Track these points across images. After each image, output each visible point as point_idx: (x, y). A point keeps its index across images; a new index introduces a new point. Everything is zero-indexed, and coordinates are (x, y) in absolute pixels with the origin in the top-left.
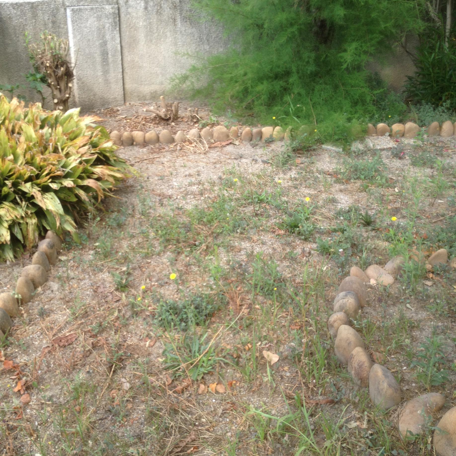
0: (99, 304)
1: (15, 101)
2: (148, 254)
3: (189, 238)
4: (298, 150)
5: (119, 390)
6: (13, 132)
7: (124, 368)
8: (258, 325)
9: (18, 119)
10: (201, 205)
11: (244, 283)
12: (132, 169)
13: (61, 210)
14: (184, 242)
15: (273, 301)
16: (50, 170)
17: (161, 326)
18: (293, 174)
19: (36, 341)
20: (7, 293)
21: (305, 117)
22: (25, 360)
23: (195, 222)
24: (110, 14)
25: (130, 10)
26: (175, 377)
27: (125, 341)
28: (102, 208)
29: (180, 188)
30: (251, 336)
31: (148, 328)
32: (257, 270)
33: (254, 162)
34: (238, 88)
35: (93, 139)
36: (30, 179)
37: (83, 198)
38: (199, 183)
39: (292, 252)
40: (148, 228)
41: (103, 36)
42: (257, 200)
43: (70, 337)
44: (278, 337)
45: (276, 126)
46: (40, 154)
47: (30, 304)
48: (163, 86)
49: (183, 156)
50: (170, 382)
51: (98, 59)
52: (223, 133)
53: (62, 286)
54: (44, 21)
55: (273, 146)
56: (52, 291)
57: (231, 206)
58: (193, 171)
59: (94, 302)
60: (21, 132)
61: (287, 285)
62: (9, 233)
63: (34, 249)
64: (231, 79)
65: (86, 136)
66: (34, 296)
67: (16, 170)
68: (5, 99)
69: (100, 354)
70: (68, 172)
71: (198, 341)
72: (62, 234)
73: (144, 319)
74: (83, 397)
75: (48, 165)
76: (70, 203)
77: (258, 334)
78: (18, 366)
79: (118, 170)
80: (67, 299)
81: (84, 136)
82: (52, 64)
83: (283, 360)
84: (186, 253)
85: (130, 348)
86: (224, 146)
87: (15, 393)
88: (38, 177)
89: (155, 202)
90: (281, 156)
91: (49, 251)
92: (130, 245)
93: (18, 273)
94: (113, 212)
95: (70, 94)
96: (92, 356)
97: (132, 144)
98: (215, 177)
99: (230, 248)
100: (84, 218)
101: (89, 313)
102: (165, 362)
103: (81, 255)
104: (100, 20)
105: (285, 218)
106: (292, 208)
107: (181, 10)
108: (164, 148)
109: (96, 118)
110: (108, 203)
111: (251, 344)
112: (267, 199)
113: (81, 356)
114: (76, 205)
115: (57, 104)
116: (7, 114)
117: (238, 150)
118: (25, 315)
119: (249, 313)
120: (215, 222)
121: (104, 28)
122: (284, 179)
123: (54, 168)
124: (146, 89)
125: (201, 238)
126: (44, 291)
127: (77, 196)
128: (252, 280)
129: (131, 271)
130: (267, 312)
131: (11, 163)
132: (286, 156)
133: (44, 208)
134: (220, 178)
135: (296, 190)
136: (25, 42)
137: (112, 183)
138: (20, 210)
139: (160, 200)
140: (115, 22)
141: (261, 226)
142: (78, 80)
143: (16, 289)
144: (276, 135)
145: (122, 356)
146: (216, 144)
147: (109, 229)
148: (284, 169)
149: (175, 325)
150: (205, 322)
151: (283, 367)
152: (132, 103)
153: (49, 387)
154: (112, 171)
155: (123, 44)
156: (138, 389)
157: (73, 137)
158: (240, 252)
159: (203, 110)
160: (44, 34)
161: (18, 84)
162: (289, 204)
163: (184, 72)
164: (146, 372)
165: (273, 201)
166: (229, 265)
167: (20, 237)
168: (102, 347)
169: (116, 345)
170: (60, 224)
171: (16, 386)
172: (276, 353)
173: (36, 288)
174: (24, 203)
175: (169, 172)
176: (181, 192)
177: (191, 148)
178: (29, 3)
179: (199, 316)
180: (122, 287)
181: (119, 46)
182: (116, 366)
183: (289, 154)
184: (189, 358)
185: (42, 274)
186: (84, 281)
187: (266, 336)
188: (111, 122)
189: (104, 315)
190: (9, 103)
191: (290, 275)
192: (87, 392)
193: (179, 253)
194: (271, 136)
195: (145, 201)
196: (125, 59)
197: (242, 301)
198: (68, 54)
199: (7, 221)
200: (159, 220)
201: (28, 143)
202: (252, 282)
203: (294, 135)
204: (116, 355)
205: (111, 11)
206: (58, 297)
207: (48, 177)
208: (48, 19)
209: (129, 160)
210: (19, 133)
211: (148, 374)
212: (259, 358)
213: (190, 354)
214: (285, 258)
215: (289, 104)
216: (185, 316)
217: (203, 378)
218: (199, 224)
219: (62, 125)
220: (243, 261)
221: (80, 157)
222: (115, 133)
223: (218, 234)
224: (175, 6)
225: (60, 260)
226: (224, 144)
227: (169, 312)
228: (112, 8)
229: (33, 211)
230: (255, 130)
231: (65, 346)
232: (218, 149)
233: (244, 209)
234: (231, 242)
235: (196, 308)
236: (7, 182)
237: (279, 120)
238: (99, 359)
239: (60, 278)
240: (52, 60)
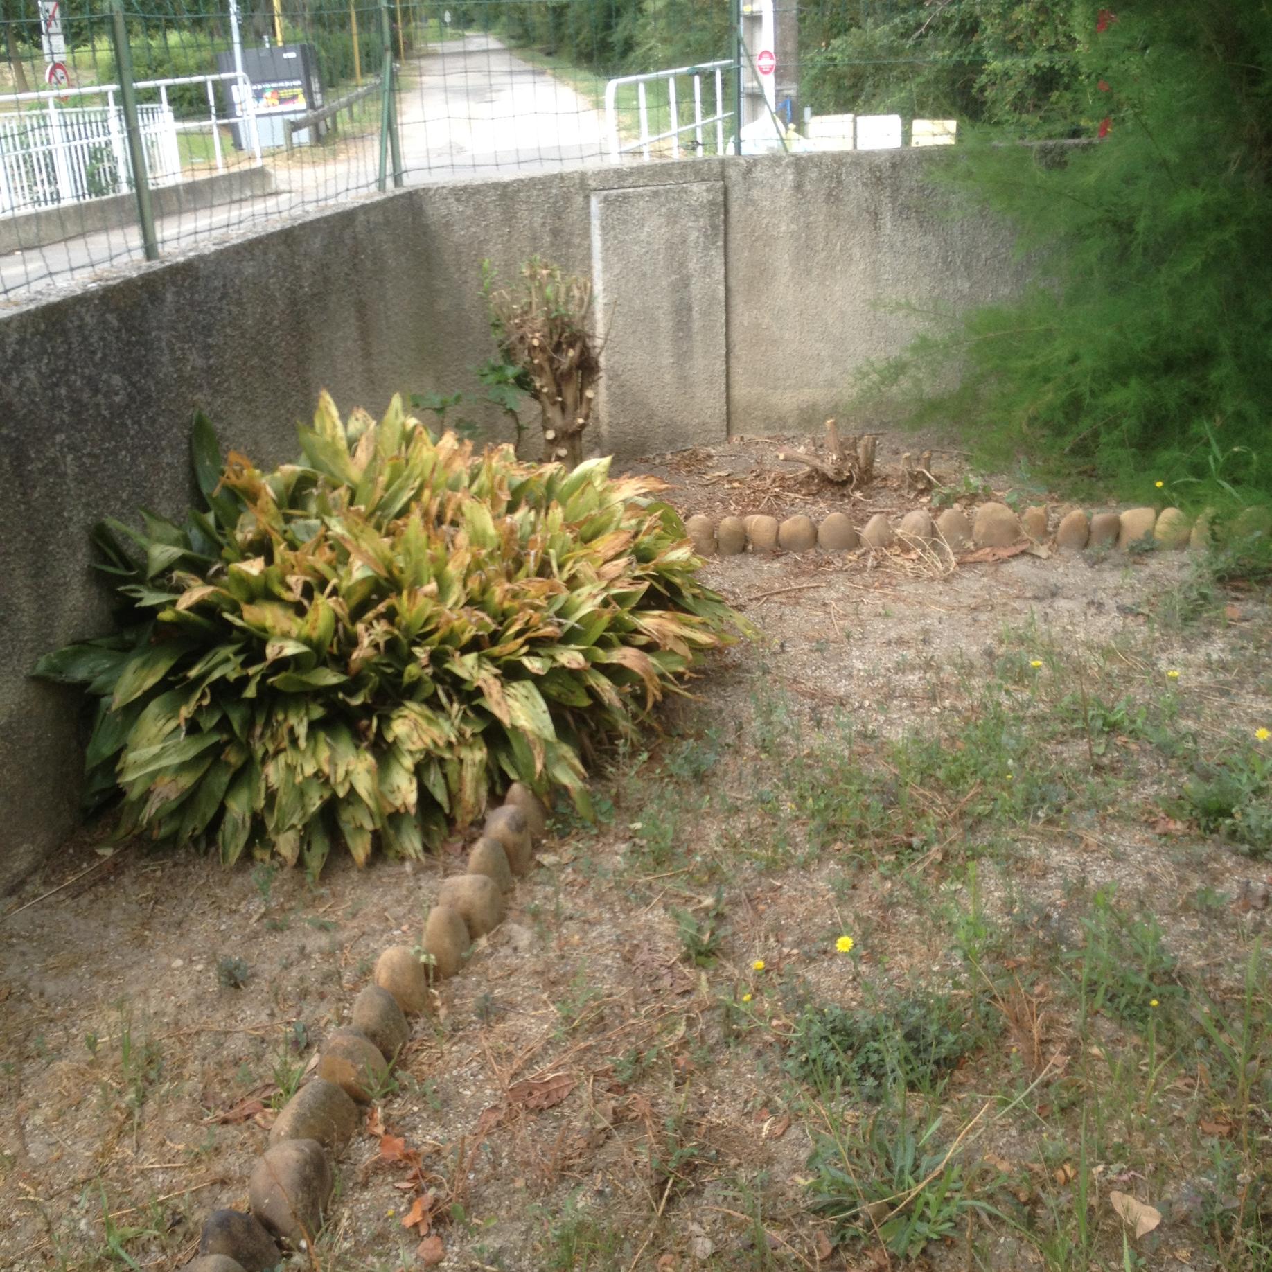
0: (636, 998)
1: (449, 440)
2: (775, 862)
3: (892, 826)
4: (1232, 578)
5: (683, 1255)
6: (440, 519)
7: (699, 1193)
8: (1096, 1110)
9: (454, 487)
10: (931, 729)
11: (1055, 974)
12: (739, 619)
13: (549, 731)
14: (878, 835)
15: (1146, 1040)
16: (527, 622)
17: (805, 1078)
18: (1216, 649)
19: (467, 1088)
20: (402, 947)
21: (1257, 484)
22: (435, 1138)
23: (913, 778)
24: (702, 205)
25: (755, 193)
26: (843, 1238)
27: (703, 1113)
28: (655, 725)
29: (871, 678)
30: (1073, 1140)
31: (767, 1082)
32: (1097, 938)
33: (1093, 610)
34: (1050, 396)
35: (640, 537)
36: (474, 645)
37: (606, 699)
38: (928, 665)
39: (1209, 891)
40: (777, 787)
41: (682, 264)
42: (1099, 723)
43: (555, 1086)
44: (1158, 1153)
45: (1164, 507)
46: (503, 580)
47: (456, 980)
48: (835, 390)
49: (882, 586)
50: (828, 1251)
51: (665, 323)
52: (1001, 523)
53: (541, 937)
54: (531, 228)
55: (1155, 564)
56: (515, 949)
57: (1018, 739)
58: (908, 630)
59: (624, 990)
60: (461, 520)
61: (1193, 990)
62: (414, 786)
63: (474, 829)
64: (1032, 373)
65: (623, 531)
66: (468, 959)
67: (443, 620)
68: (424, 435)
69: (635, 1143)
70: (573, 628)
71: (912, 1139)
72: (548, 793)
73: (759, 1054)
74: (584, 1263)
75: (522, 608)
76: (575, 711)
77: (1096, 1135)
78: (417, 1155)
79: (704, 624)
80: (552, 975)
81: (618, 530)
82: (546, 342)
83: (1174, 1226)
84: (882, 869)
85: (717, 1134)
86: (1005, 561)
87: (404, 1231)
88: (495, 638)
89: (799, 714)
90: (1179, 596)
91: (513, 838)
92: (725, 835)
93: (432, 892)
94: (683, 737)
95: (587, 417)
96: (611, 1145)
97: (744, 550)
98: (974, 649)
99: (1013, 864)
100: (605, 752)
101: (607, 1021)
102: (816, 1190)
103: (595, 853)
104: (676, 223)
105: (1189, 783)
106: (1211, 755)
107: (896, 190)
108: (830, 563)
109: (653, 484)
110: (672, 710)
111: (1076, 1166)
112: (1133, 722)
113: (582, 1144)
114: (587, 716)
115: (552, 443)
116: (427, 473)
117: (1044, 574)
118: (443, 1012)
119: (1069, 1069)
120: (971, 782)
121: (684, 242)
122: (1187, 665)
123: (536, 616)
124: (788, 400)
125: (928, 827)
126: (494, 947)
127: (591, 692)
128: (1080, 967)
129: (726, 910)
130: (1127, 1070)
131: (431, 603)
132: (1194, 595)
133: (506, 721)
134: (989, 653)
135: (1224, 701)
136: (481, 285)
137: (685, 657)
138: (446, 725)
139: (813, 710)
140: (714, 227)
141: (1113, 803)
142: (610, 378)
143: (424, 940)
144: (1165, 534)
145: (692, 1155)
146: (979, 555)
147: (671, 787)
148: (1186, 633)
149: (846, 1082)
150: (934, 1081)
151: (1173, 1249)
152: (747, 437)
153: (493, 1223)
154: (685, 625)
155: (733, 282)
156: (734, 1260)
157: (589, 534)
158: (1044, 876)
159: (945, 456)
160: (531, 266)
161: (458, 392)
162: (1201, 741)
163: (895, 352)
164: (759, 1211)
165: (1149, 730)
166: (1009, 913)
167: (440, 796)
168: (638, 1124)
169: (677, 1121)
170: (545, 766)
171: (408, 1211)
172: (1152, 1203)
173: (473, 936)
174: (456, 706)
175: (842, 629)
176: (874, 690)
177: (906, 563)
178: (495, 186)
179: (916, 1063)
180: (699, 953)
181: (722, 288)
182: (675, 1184)
183: (1205, 591)
184: (886, 1189)
185: (492, 900)
186: (599, 929)
187: (1121, 1146)
188: (691, 487)
189: (648, 1031)
190: (435, 444)
191: (1202, 962)
192: (593, 1251)
193: (861, 867)
194: (1149, 534)
195: (771, 712)
196: (736, 320)
197: (1048, 1028)
198: (588, 315)
199: (411, 753)
200: (810, 766)
201: (475, 549)
202: (1083, 974)
203: (1220, 535)
204: (678, 1153)
205: (706, 197)
206: (528, 967)
207: (520, 640)
208: (543, 224)
209: (734, 593)
210: (455, 523)
211: (763, 1220)
212: (1099, 1213)
213: (888, 1176)
214: (1186, 907)
215: (1208, 444)
216: (875, 1058)
217: (924, 1251)
218: (922, 784)
219: (563, 503)
220: (1053, 905)
221: (605, 589)
222: (699, 518)
223: (979, 820)
224: (879, 179)
225: (540, 865)
226: (1003, 553)
227: (828, 1041)
228: (708, 190)
229: (478, 730)
230: (1099, 517)
231: (541, 1110)
232: (985, 568)
233: (1060, 747)
234: (1019, 845)
235: (908, 1037)
236: (417, 651)
237: (1175, 488)
238: (630, 1160)
239: (536, 915)
240: (546, 330)
